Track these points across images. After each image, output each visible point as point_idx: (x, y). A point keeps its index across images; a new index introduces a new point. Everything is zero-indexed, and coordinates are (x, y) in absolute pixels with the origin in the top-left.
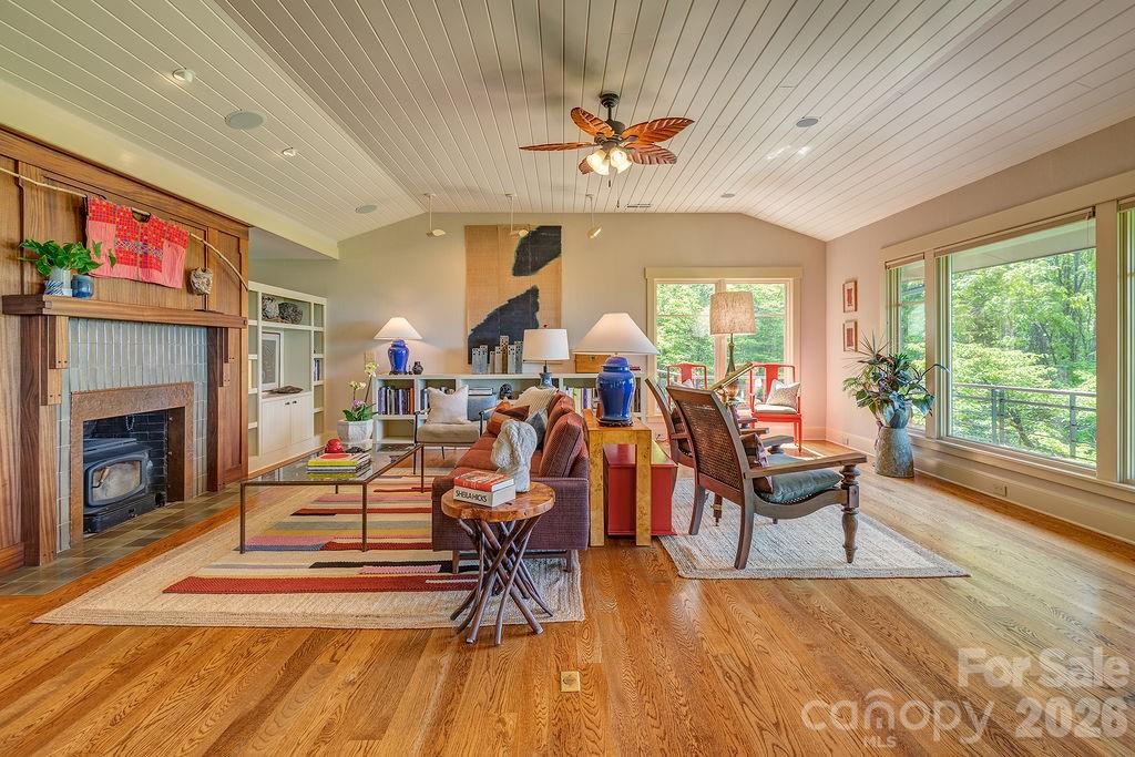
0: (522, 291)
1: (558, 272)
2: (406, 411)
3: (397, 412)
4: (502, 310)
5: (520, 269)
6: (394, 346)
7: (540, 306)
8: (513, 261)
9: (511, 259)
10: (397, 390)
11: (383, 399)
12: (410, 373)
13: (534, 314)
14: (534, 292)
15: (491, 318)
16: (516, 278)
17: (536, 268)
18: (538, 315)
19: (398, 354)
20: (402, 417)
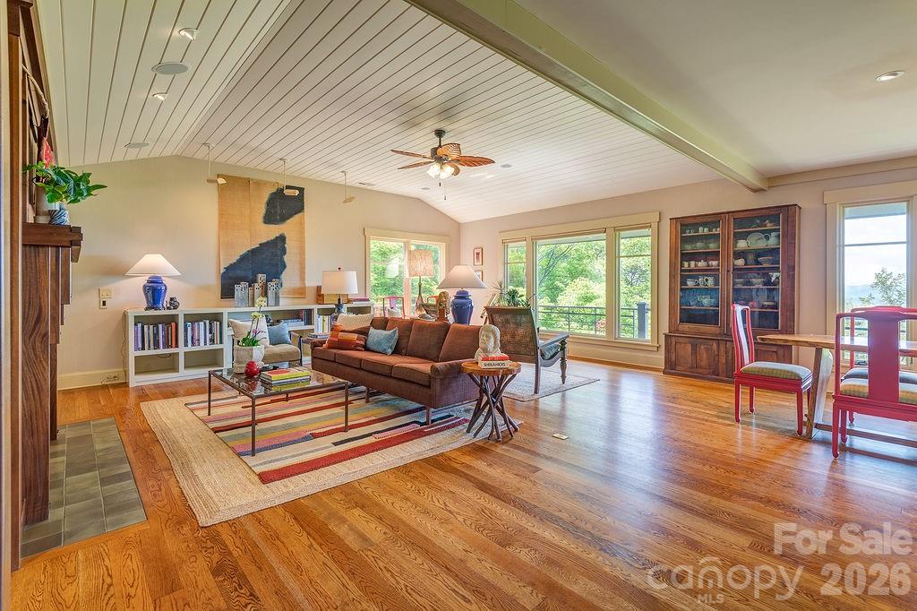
0: (272, 237)
1: (302, 224)
2: (167, 345)
3: (157, 346)
4: (253, 252)
5: (270, 219)
6: (149, 282)
7: (287, 251)
8: (264, 211)
9: (263, 211)
10: (156, 325)
11: (140, 335)
12: (168, 308)
13: (282, 258)
14: (282, 239)
15: (243, 258)
16: (264, 225)
17: (283, 219)
18: (285, 258)
19: (154, 290)
20: (162, 351)
